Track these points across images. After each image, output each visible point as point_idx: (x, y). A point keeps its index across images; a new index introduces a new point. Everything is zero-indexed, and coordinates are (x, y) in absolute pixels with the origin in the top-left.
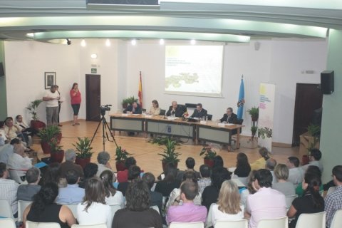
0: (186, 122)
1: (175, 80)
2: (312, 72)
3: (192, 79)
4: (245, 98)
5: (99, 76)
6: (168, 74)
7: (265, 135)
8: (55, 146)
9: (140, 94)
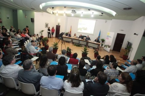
0: (84, 40)
1: (81, 29)
2: (123, 30)
3: (85, 29)
4: (100, 36)
5: (60, 26)
6: (79, 27)
7: (107, 47)
8: (46, 44)
9: (70, 32)
